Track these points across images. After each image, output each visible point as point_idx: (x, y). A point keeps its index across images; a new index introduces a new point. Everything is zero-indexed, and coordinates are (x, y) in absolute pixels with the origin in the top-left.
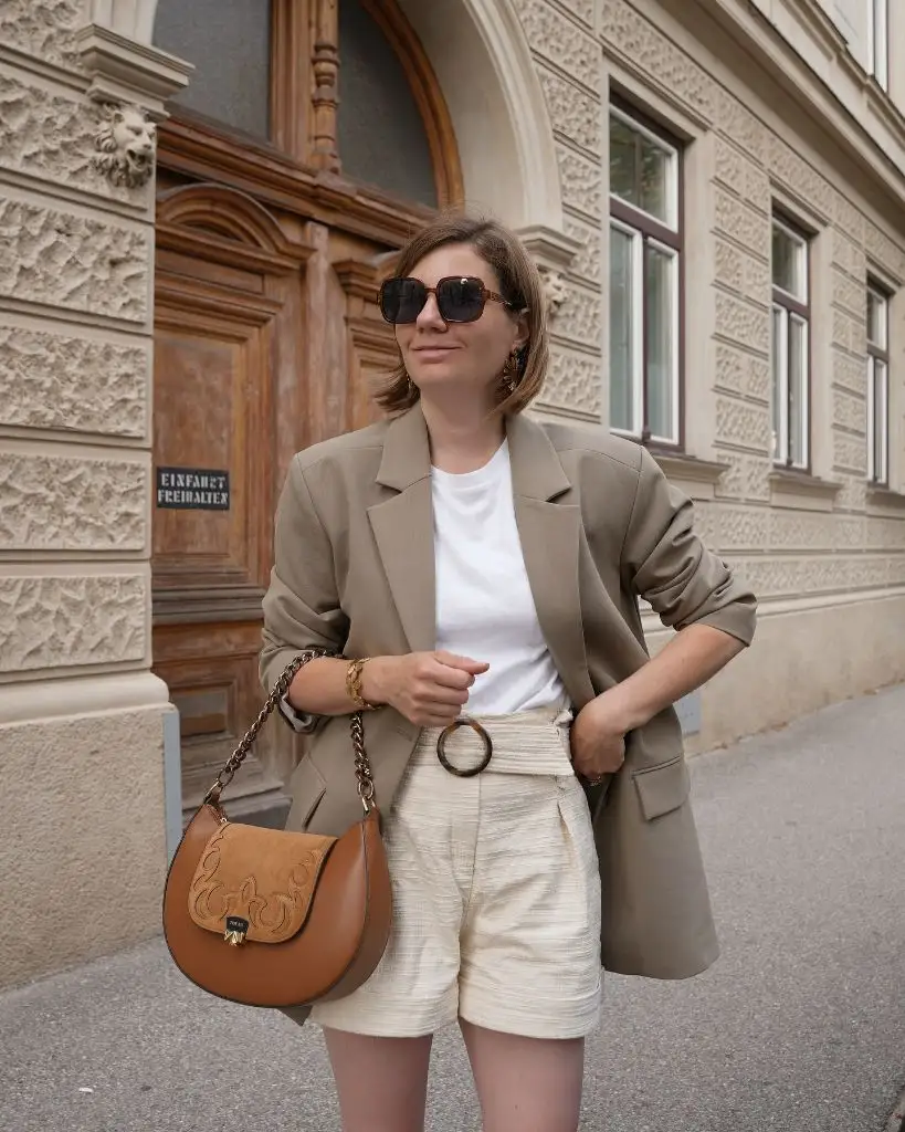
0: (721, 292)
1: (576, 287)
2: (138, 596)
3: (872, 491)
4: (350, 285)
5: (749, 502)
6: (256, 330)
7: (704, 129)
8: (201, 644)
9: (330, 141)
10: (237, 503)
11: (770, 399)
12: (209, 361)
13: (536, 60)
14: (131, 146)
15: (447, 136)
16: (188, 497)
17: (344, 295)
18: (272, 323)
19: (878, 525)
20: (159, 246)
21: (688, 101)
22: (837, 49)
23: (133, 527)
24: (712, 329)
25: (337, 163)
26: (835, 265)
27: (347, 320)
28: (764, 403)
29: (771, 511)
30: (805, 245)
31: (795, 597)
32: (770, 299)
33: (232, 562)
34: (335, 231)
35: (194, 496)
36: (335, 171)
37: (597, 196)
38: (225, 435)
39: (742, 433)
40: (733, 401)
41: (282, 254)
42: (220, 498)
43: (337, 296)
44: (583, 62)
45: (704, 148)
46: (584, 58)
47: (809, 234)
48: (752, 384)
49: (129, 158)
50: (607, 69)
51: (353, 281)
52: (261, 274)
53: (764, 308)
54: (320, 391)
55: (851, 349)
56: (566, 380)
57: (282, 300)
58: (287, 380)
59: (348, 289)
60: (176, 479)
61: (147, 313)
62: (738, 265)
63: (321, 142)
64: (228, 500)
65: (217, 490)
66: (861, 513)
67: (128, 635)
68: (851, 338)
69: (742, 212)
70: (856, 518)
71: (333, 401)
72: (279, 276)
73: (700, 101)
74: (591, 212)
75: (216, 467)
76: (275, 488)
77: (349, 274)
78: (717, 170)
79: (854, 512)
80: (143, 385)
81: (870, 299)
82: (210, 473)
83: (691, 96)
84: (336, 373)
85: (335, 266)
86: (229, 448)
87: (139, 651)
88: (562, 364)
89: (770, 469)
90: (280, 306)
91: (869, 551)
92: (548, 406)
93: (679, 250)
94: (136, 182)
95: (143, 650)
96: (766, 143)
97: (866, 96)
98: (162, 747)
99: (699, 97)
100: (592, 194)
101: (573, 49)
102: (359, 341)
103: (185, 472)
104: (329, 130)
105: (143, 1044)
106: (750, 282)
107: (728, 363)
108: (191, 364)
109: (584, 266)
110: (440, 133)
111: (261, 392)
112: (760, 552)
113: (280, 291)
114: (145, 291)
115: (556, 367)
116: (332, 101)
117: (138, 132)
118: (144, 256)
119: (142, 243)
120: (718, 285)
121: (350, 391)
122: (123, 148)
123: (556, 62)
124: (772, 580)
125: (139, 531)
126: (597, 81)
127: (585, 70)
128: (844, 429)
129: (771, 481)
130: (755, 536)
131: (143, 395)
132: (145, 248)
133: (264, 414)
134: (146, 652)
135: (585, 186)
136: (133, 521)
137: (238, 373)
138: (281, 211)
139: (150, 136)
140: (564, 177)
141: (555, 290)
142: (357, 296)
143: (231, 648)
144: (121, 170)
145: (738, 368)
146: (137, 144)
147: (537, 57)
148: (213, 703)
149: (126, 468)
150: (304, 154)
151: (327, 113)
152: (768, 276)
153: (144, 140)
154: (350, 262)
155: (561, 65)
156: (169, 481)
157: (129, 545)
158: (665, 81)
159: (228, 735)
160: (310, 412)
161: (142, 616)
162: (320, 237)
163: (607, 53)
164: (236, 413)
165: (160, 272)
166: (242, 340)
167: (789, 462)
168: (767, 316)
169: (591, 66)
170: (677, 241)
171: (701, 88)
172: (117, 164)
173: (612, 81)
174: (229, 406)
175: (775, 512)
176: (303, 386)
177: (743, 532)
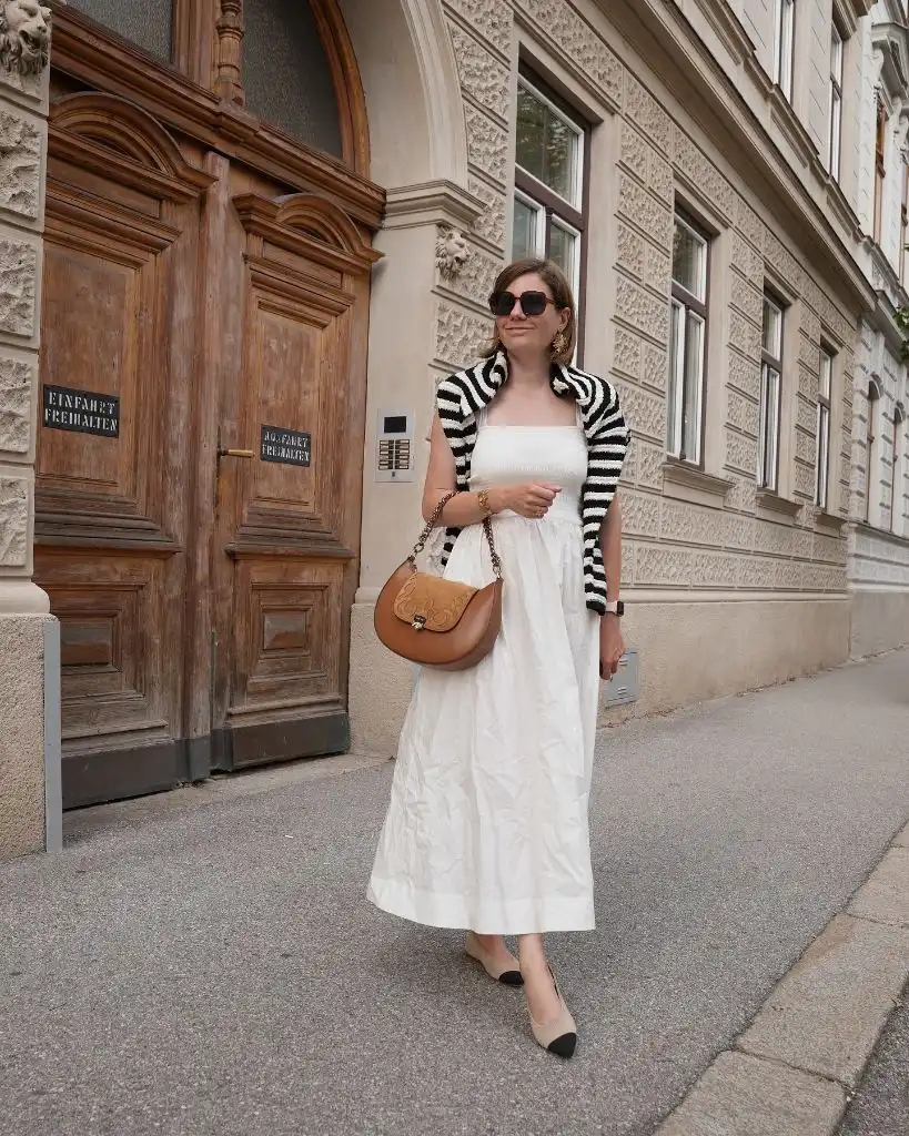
0: (622, 277)
1: (479, 250)
2: (21, 500)
3: (762, 494)
4: (251, 221)
5: (643, 488)
6: (152, 256)
7: (612, 112)
8: (86, 570)
9: (234, 70)
10: (127, 432)
11: (666, 389)
12: (102, 282)
13: (447, 14)
14: (24, 27)
15: (355, 87)
16: (75, 419)
17: (244, 232)
18: (168, 249)
19: (766, 529)
20: (52, 154)
21: (597, 80)
22: (745, 55)
23: (17, 428)
24: (612, 312)
25: (241, 93)
26: (733, 267)
27: (246, 258)
28: (661, 394)
29: (663, 500)
30: (705, 246)
31: (683, 588)
32: (670, 292)
33: (122, 490)
34: (237, 165)
35: (82, 419)
36: (238, 101)
37: (503, 161)
38: (116, 360)
39: (637, 419)
40: (631, 386)
41: (181, 178)
42: (109, 424)
43: (237, 233)
44: (493, 24)
45: (611, 132)
46: (496, 20)
47: (711, 235)
48: (649, 372)
49: (21, 39)
50: (517, 36)
51: (253, 217)
52: (159, 198)
53: (663, 298)
54: (216, 325)
55: (746, 351)
56: (465, 339)
57: (180, 228)
58: (183, 310)
59: (247, 226)
60: (64, 400)
61: (37, 209)
62: (640, 253)
63: (224, 70)
64: (117, 427)
65: (107, 416)
66: (750, 515)
67: (8, 539)
68: (747, 342)
69: (644, 199)
70: (745, 519)
71: (229, 339)
72: (177, 203)
73: (609, 83)
74: (496, 176)
75: (106, 392)
76: (166, 420)
77: (248, 210)
78: (623, 154)
79: (744, 513)
80: (33, 283)
81: (766, 307)
82: (101, 398)
83: (601, 77)
84: (233, 310)
85: (235, 200)
86: (121, 376)
87: (20, 558)
88: (462, 323)
89: (664, 459)
90: (178, 234)
91: (757, 553)
92: (447, 364)
93: (581, 231)
94: (30, 69)
95: (23, 557)
96: (671, 135)
97: (770, 106)
98: (42, 657)
99: (607, 78)
100: (499, 159)
101: (483, 10)
102: (257, 282)
103: (73, 393)
104: (232, 59)
105: (15, 940)
106: (651, 271)
107: (626, 347)
108: (84, 282)
109: (487, 230)
110: (347, 85)
111: (155, 319)
112: (651, 540)
113: (179, 218)
114: (37, 185)
115: (455, 326)
116: (238, 29)
117: (32, 14)
118: (36, 149)
119: (35, 136)
120: (619, 268)
121: (247, 330)
122: (15, 30)
123: (466, 18)
124: (661, 569)
125: (24, 434)
126: (506, 47)
127: (497, 33)
128: (737, 429)
129: (664, 470)
130: (647, 522)
131: (31, 293)
132: (37, 140)
133: (157, 342)
134: (27, 559)
135: (492, 149)
136: (18, 422)
137: (131, 299)
138: (182, 136)
139: (46, 20)
140: (471, 138)
141: (457, 247)
142: (256, 234)
143: (117, 579)
144: (13, 53)
145: (636, 355)
146: (31, 26)
147: (447, 11)
148: (98, 634)
149: (11, 366)
150: (207, 80)
151: (231, 41)
152: (669, 268)
153: (38, 22)
154: (252, 196)
155: (472, 24)
156: (57, 400)
157: (13, 446)
158: (575, 57)
159: (110, 667)
160: (206, 345)
161: (23, 522)
162: (222, 168)
163: (518, 20)
164: (130, 338)
165: (52, 181)
166: (137, 265)
167: (683, 456)
168: (666, 307)
169: (502, 29)
170: (581, 222)
171: (610, 70)
172: (10, 46)
173: (522, 49)
174: (122, 332)
175: (668, 501)
176: (199, 319)
177: (635, 517)
